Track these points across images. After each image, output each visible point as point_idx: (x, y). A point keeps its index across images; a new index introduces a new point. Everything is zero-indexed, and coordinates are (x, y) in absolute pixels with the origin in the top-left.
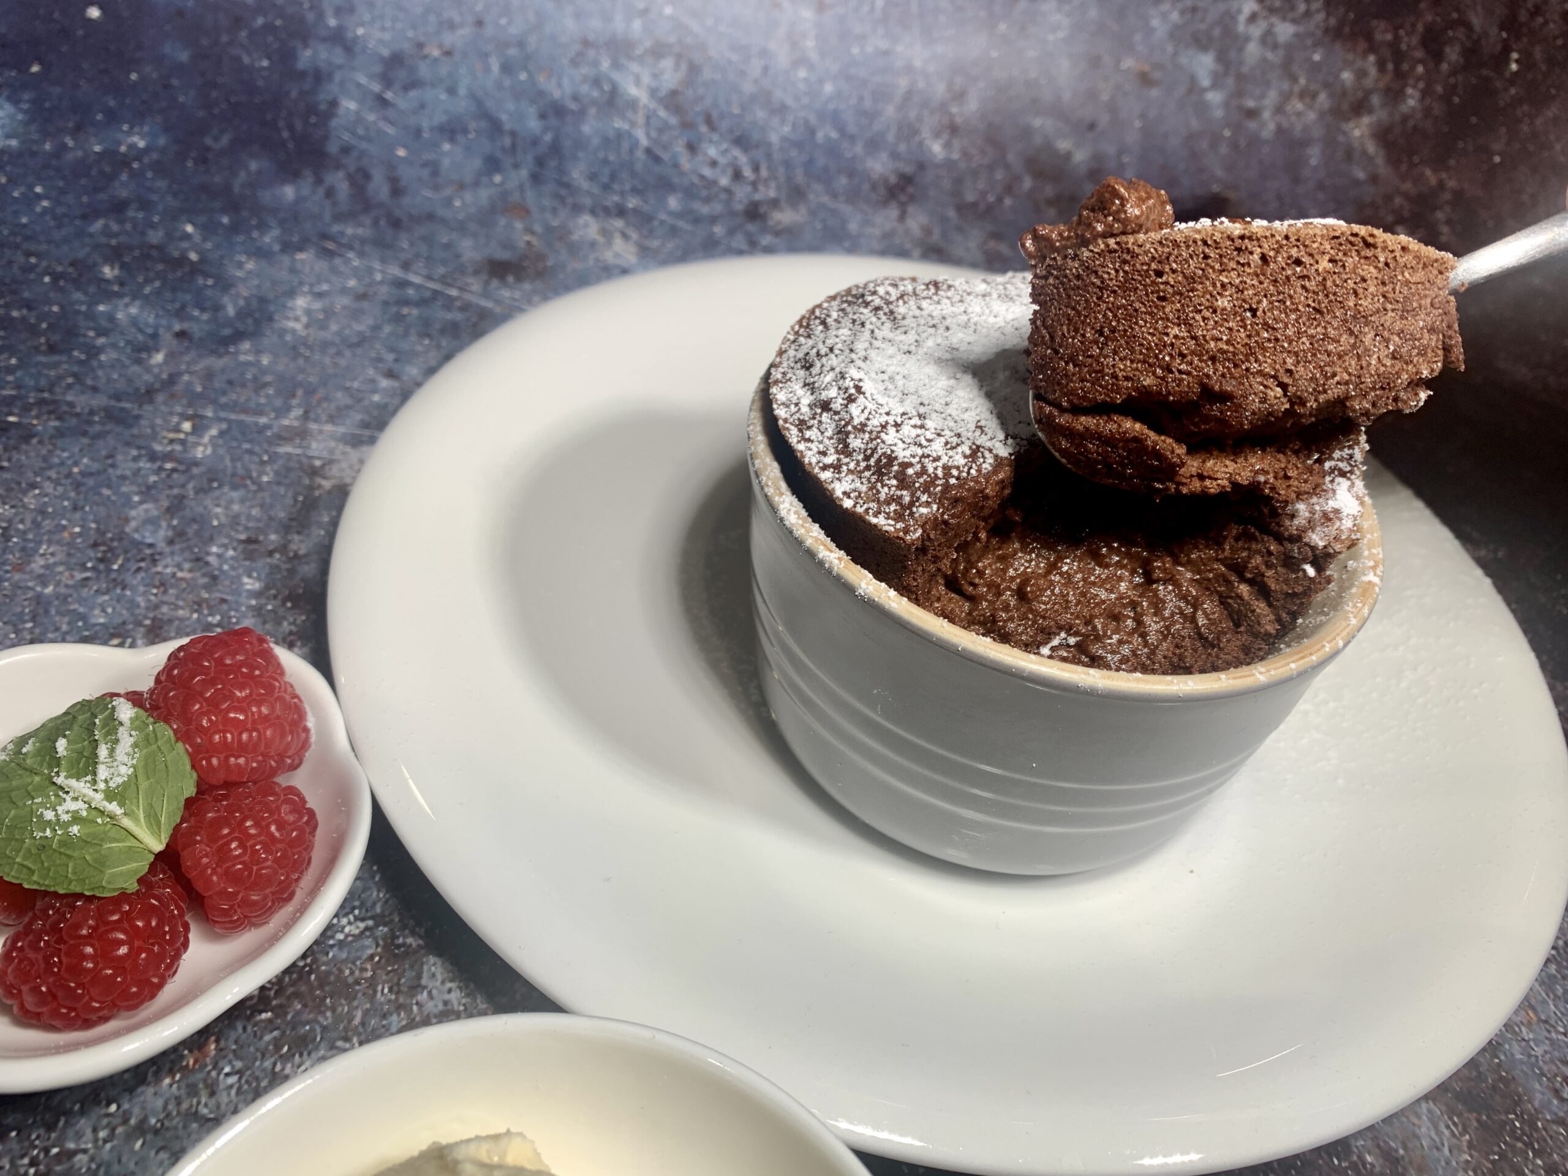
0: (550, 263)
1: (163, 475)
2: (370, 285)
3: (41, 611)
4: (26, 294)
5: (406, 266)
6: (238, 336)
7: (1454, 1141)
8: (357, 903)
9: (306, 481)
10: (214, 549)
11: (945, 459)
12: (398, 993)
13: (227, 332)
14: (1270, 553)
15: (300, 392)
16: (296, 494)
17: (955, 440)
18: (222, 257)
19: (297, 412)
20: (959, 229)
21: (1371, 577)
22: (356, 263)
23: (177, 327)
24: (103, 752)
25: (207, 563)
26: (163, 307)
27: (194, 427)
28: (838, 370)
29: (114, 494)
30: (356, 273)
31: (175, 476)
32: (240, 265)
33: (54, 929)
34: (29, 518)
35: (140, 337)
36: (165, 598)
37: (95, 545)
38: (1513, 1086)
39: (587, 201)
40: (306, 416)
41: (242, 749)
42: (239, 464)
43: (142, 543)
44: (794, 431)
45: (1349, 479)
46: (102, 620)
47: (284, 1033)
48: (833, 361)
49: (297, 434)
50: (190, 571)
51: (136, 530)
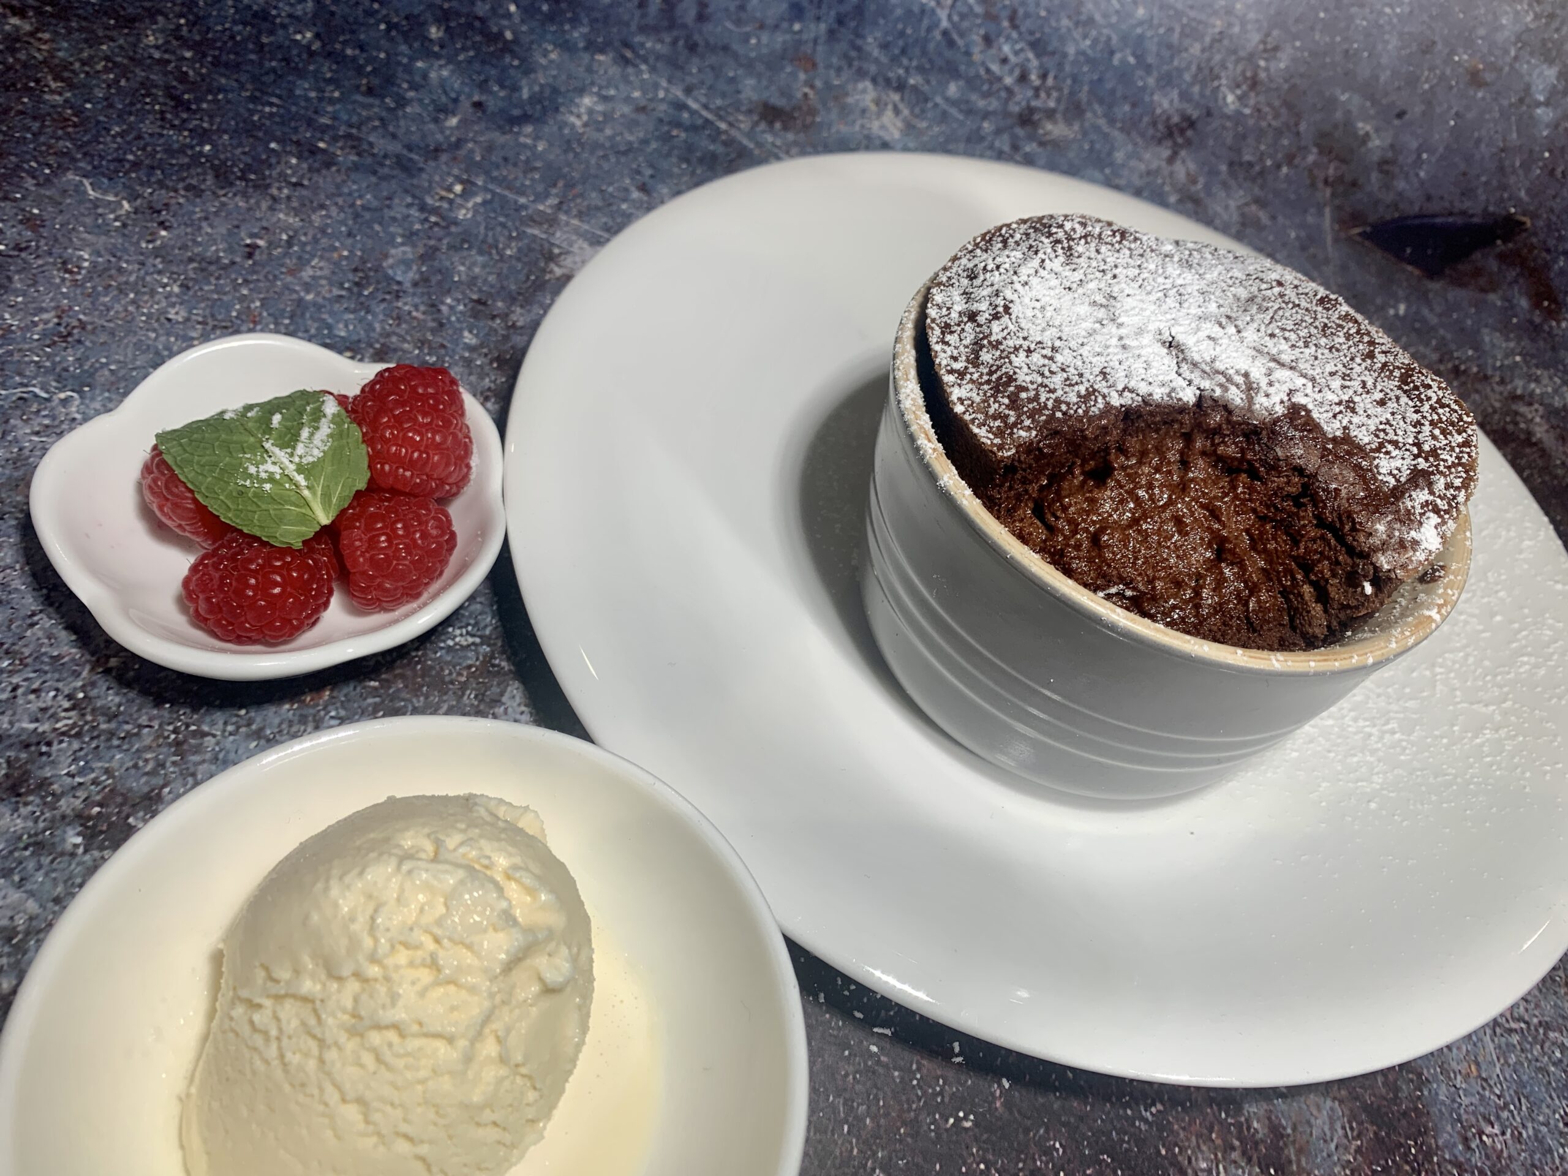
0: (818, 119)
1: (426, 226)
2: (651, 100)
3: (299, 312)
4: (362, 37)
5: (688, 90)
6: (525, 118)
7: (1345, 1141)
8: (472, 621)
9: (542, 264)
10: (449, 301)
11: (1059, 393)
12: (480, 701)
13: (516, 112)
14: (1338, 563)
15: (561, 184)
16: (530, 272)
17: (1076, 379)
18: (532, 42)
19: (553, 201)
20: (1225, 185)
21: (1434, 613)
22: (646, 76)
23: (476, 98)
24: (305, 433)
25: (439, 311)
26: (470, 77)
27: (464, 190)
28: (996, 287)
29: (384, 231)
30: (643, 86)
31: (436, 229)
32: (545, 54)
33: (233, 558)
34: (311, 233)
35: (444, 99)
36: (398, 330)
37: (356, 270)
38: (1424, 1119)
39: (873, 69)
40: (559, 207)
41: (411, 465)
42: (490, 234)
43: (392, 279)
44: (937, 332)
45: (1440, 516)
46: (343, 334)
47: (383, 702)
48: (996, 278)
49: (547, 221)
50: (424, 313)
51: (391, 267)
